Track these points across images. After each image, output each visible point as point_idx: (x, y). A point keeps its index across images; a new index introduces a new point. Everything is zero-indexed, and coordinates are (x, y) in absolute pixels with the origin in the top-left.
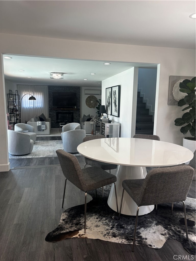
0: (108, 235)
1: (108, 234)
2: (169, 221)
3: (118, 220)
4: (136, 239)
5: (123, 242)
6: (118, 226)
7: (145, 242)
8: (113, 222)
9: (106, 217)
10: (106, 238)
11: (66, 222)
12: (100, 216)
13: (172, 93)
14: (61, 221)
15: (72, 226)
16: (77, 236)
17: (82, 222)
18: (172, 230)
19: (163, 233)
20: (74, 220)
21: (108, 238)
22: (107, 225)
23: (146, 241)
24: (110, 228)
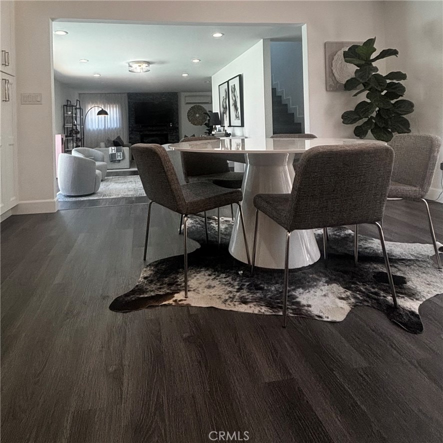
0: (231, 301)
1: (231, 299)
2: (353, 277)
3: (251, 277)
4: (289, 307)
5: (263, 311)
6: (251, 286)
7: (306, 310)
8: (241, 280)
9: (227, 272)
10: (227, 305)
11: (151, 282)
12: (214, 271)
13: (332, 71)
14: (141, 279)
15: (162, 286)
16: (171, 302)
17: (180, 281)
18: (360, 291)
19: (343, 296)
20: (166, 278)
21: (232, 305)
22: (229, 285)
23: (310, 309)
24: (235, 290)
